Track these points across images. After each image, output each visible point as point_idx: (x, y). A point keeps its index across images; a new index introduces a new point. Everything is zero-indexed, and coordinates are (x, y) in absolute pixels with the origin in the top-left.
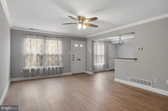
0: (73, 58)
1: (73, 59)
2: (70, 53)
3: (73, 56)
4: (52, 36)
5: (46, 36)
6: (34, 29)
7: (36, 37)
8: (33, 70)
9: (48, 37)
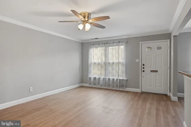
0: (144, 68)
1: (143, 70)
2: (137, 60)
3: (144, 65)
4: (112, 42)
5: (107, 43)
6: (97, 38)
7: (97, 45)
8: (95, 78)
9: (109, 43)
